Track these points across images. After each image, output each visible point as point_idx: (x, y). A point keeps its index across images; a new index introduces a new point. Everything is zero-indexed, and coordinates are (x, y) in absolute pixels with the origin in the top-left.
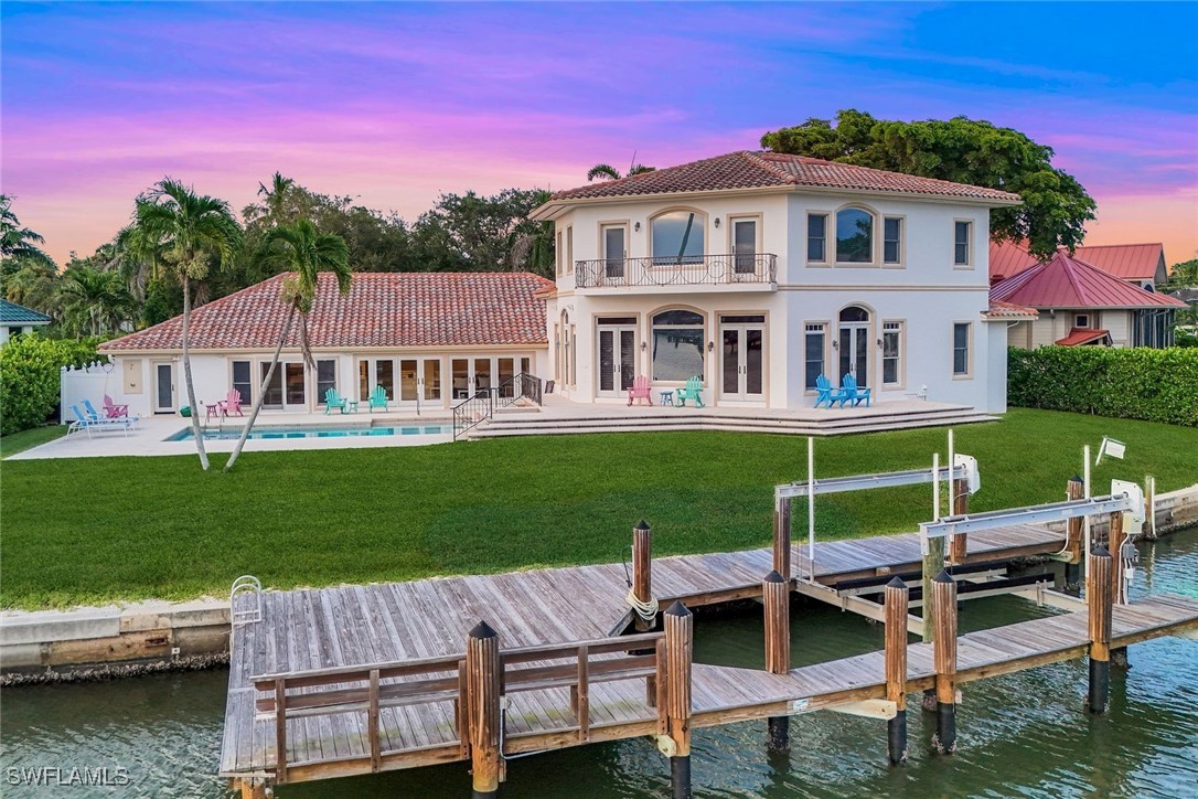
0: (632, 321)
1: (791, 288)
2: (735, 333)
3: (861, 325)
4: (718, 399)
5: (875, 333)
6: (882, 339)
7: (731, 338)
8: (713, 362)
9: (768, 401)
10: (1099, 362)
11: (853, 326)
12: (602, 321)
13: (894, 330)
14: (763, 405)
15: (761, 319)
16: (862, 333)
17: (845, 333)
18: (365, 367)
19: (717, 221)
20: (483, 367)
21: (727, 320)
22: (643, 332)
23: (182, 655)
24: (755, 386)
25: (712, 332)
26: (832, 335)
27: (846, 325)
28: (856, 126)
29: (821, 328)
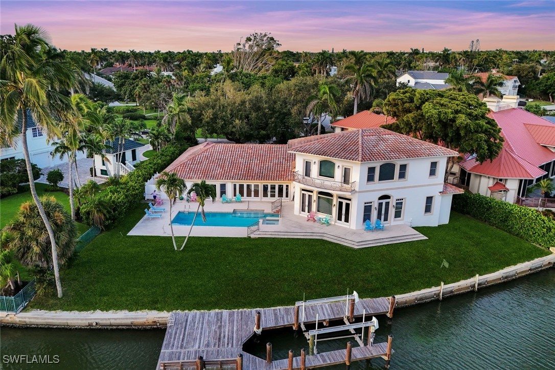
0: (312, 192)
1: (359, 192)
2: (342, 202)
3: (387, 200)
4: (336, 222)
5: (393, 202)
6: (395, 205)
7: (341, 204)
8: (335, 210)
9: (350, 226)
10: (490, 206)
11: (384, 201)
12: (303, 190)
13: (401, 201)
14: (348, 227)
15: (350, 200)
16: (387, 204)
17: (381, 204)
18: (235, 185)
19: (339, 166)
20: (273, 187)
21: (340, 198)
22: (315, 197)
23: (159, 325)
24: (347, 220)
25: (335, 201)
26: (375, 205)
27: (381, 201)
28: (421, 100)
29: (371, 203)
